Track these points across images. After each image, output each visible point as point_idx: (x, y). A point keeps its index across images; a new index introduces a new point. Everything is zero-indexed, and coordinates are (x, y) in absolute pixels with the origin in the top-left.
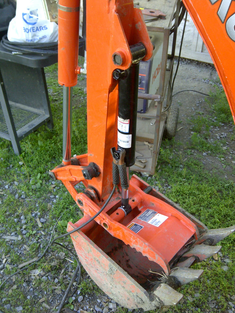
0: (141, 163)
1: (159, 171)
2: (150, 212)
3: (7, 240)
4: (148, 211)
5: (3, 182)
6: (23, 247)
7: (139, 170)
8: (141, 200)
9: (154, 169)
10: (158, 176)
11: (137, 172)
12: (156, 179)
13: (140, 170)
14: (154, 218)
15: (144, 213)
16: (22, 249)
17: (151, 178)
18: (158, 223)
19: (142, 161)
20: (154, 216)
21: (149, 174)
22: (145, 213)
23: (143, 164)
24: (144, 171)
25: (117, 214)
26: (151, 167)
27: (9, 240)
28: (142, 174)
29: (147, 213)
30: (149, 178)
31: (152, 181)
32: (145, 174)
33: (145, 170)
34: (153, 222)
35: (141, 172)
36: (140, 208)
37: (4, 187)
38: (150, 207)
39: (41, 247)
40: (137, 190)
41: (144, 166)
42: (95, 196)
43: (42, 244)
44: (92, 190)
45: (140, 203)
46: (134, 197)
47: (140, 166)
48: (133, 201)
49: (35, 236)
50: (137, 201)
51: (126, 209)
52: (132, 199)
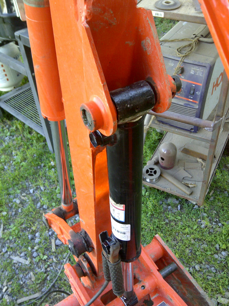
1: (210, 199)
3: (14, 261)
5: (29, 184)
6: (29, 275)
7: (183, 196)
8: (156, 286)
9: (202, 200)
13: (185, 197)
16: (27, 277)
17: (198, 208)
21: (196, 202)
23: (190, 189)
24: (189, 199)
26: (199, 196)
27: (17, 262)
30: (196, 207)
31: (198, 212)
37: (29, 191)
38: (167, 300)
39: (48, 279)
40: (151, 271)
41: (190, 193)
42: (88, 272)
43: (50, 275)
44: (86, 262)
45: (153, 290)
46: (146, 281)
47: (185, 192)
48: (143, 288)
49: (45, 263)
50: (149, 289)
51: (128, 302)
52: (142, 284)
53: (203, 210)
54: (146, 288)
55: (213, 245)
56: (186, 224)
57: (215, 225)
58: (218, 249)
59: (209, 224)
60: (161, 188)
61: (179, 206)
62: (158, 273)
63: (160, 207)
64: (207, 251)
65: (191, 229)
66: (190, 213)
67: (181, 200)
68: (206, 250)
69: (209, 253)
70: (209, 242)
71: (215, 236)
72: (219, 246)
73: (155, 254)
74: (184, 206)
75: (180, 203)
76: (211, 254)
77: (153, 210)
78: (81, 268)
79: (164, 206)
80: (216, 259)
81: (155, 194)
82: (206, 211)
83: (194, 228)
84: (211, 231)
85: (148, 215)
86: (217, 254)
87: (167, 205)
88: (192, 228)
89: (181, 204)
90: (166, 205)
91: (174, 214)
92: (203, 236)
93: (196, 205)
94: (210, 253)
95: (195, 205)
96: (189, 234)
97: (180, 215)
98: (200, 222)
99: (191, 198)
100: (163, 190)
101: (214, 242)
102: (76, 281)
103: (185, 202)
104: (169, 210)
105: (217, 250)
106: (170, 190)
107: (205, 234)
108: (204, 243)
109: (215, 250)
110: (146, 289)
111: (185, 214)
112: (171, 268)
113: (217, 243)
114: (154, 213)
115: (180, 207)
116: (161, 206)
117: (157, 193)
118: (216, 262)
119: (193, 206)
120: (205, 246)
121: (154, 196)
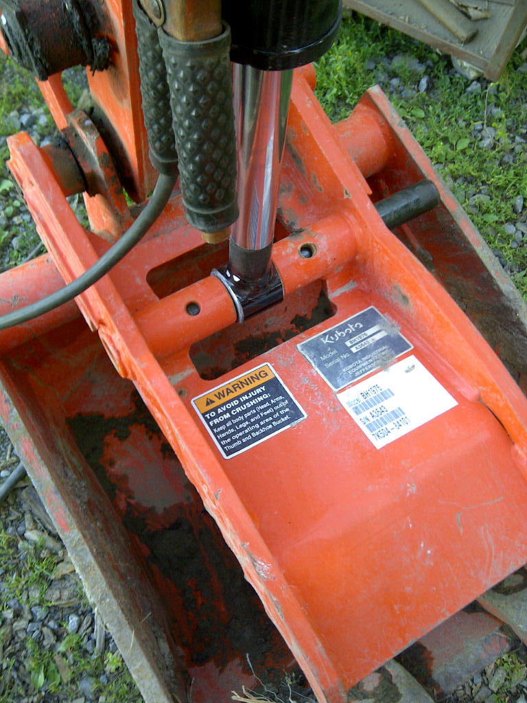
0: (463, 18)
1: (520, 69)
2: (376, 333)
4: (368, 321)
7: (444, 45)
8: (356, 252)
9: (503, 59)
10: (509, 89)
11: (438, 50)
12: (497, 98)
13: (450, 48)
14: (382, 380)
15: (341, 329)
17: (479, 91)
18: (390, 426)
19: (472, 12)
20: (384, 366)
21: (477, 72)
22: (351, 328)
23: (469, 24)
24: (462, 56)
25: (192, 307)
26: (495, 46)
28: (454, 65)
29: (359, 331)
30: (475, 87)
31: (479, 103)
32: (465, 68)
33: (468, 50)
34: (366, 406)
35: (453, 58)
36: (333, 290)
38: (387, 301)
39: (14, 246)
40: (346, 196)
41: (470, 33)
42: (100, 172)
43: (20, 236)
44: (91, 134)
45: (342, 267)
46: (319, 231)
47: (454, 30)
48: (306, 253)
49: (7, 201)
50: (329, 259)
51: (247, 293)
52: (303, 240)
53: (493, 99)
54: (317, 254)
55: (506, 199)
56: (437, 131)
57: (520, 143)
58: (520, 211)
59: (505, 140)
60: (380, 11)
61: (424, 82)
62: (369, 204)
63: (367, 78)
64: (487, 212)
65: (449, 150)
66: (455, 103)
67: (431, 65)
68: (484, 208)
69: (492, 218)
70: (497, 188)
71: (516, 175)
72: (522, 202)
73: (361, 152)
74: (438, 83)
75: (429, 72)
76: (496, 222)
77: (344, 84)
78: (71, 156)
79: (380, 75)
80: (509, 236)
81: (356, 39)
82: (502, 100)
83: (459, 148)
84: (506, 159)
85: (328, 97)
86: (514, 222)
87: (389, 76)
88: (452, 147)
89: (432, 75)
90: (387, 75)
91: (407, 101)
92: (480, 170)
93: (475, 82)
94: (496, 218)
95: (472, 81)
96: (441, 163)
97: (423, 104)
98: (480, 131)
99: (468, 51)
100: (386, 22)
101: (512, 191)
102: (47, 197)
103: (443, 70)
104: (391, 89)
105: (515, 211)
106: (409, 22)
107: (489, 165)
108: (480, 191)
109: (509, 211)
110: (317, 259)
111: (440, 103)
112: (415, 197)
113: (518, 194)
114: (346, 92)
115: (428, 83)
116: (372, 75)
117: (364, 35)
118: (508, 244)
119: (467, 85)
120: (483, 198)
121: (354, 42)
